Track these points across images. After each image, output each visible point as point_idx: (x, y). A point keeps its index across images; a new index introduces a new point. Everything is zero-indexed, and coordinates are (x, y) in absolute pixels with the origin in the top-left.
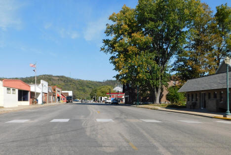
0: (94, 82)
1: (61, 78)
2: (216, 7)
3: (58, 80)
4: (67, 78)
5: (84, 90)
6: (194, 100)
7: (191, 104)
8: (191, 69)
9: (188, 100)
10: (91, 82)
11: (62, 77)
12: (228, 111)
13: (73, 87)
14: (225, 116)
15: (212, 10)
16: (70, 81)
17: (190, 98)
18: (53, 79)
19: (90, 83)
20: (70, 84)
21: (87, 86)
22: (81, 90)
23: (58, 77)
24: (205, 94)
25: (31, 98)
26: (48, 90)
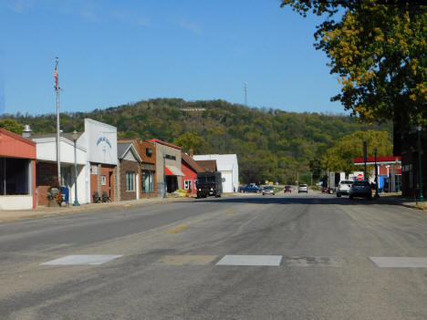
0: (330, 118)
1: (214, 109)
3: (204, 115)
4: (234, 108)
5: (295, 150)
10: (322, 117)
11: (217, 104)
13: (255, 139)
16: (244, 118)
18: (184, 113)
19: (316, 125)
21: (308, 135)
22: (285, 149)
23: (202, 104)
25: (39, 182)
26: (120, 152)
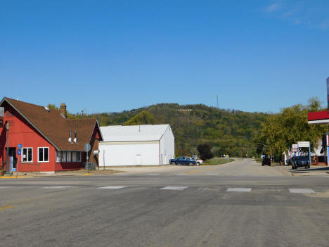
1: (197, 110)
3: (191, 113)
4: (210, 110)
5: (249, 135)
11: (200, 107)
13: (223, 129)
16: (216, 115)
18: (179, 112)
20: (218, 123)
22: (243, 135)
23: (190, 107)
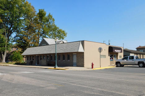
2: (39, 10)
6: (32, 59)
7: (29, 62)
8: (24, 41)
9: (28, 60)
12: (56, 65)
14: (55, 68)
15: (36, 11)
17: (29, 58)
24: (38, 56)
